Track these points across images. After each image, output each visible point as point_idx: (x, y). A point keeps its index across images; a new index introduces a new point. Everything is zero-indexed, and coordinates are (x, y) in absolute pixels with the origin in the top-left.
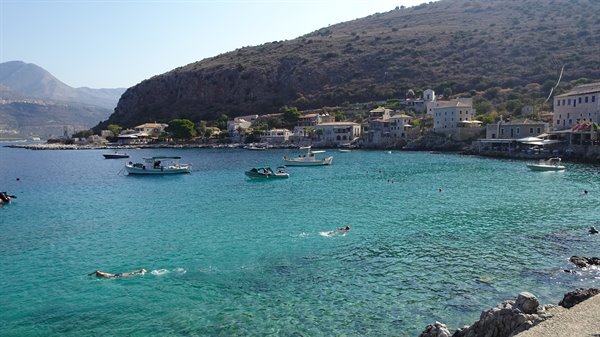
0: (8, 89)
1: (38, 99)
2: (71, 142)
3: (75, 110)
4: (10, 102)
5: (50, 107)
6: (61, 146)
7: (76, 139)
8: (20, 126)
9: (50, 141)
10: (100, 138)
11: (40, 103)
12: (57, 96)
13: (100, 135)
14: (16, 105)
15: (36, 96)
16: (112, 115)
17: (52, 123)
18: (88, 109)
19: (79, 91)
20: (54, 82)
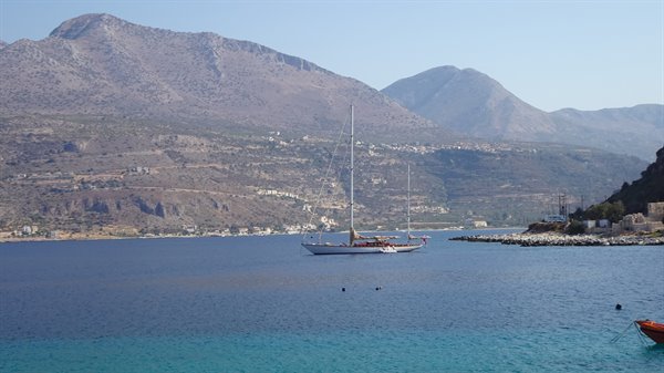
0: (430, 123)
1: (479, 140)
2: (581, 230)
3: (551, 161)
4: (433, 149)
5: (504, 155)
6: (562, 238)
7: (591, 224)
8: (451, 197)
9: (534, 228)
10: (646, 221)
11: (486, 147)
12: (517, 132)
13: (645, 212)
14: (444, 155)
15: (476, 135)
16: (652, 167)
17: (507, 191)
18: (577, 158)
19: (557, 118)
20: (509, 103)
